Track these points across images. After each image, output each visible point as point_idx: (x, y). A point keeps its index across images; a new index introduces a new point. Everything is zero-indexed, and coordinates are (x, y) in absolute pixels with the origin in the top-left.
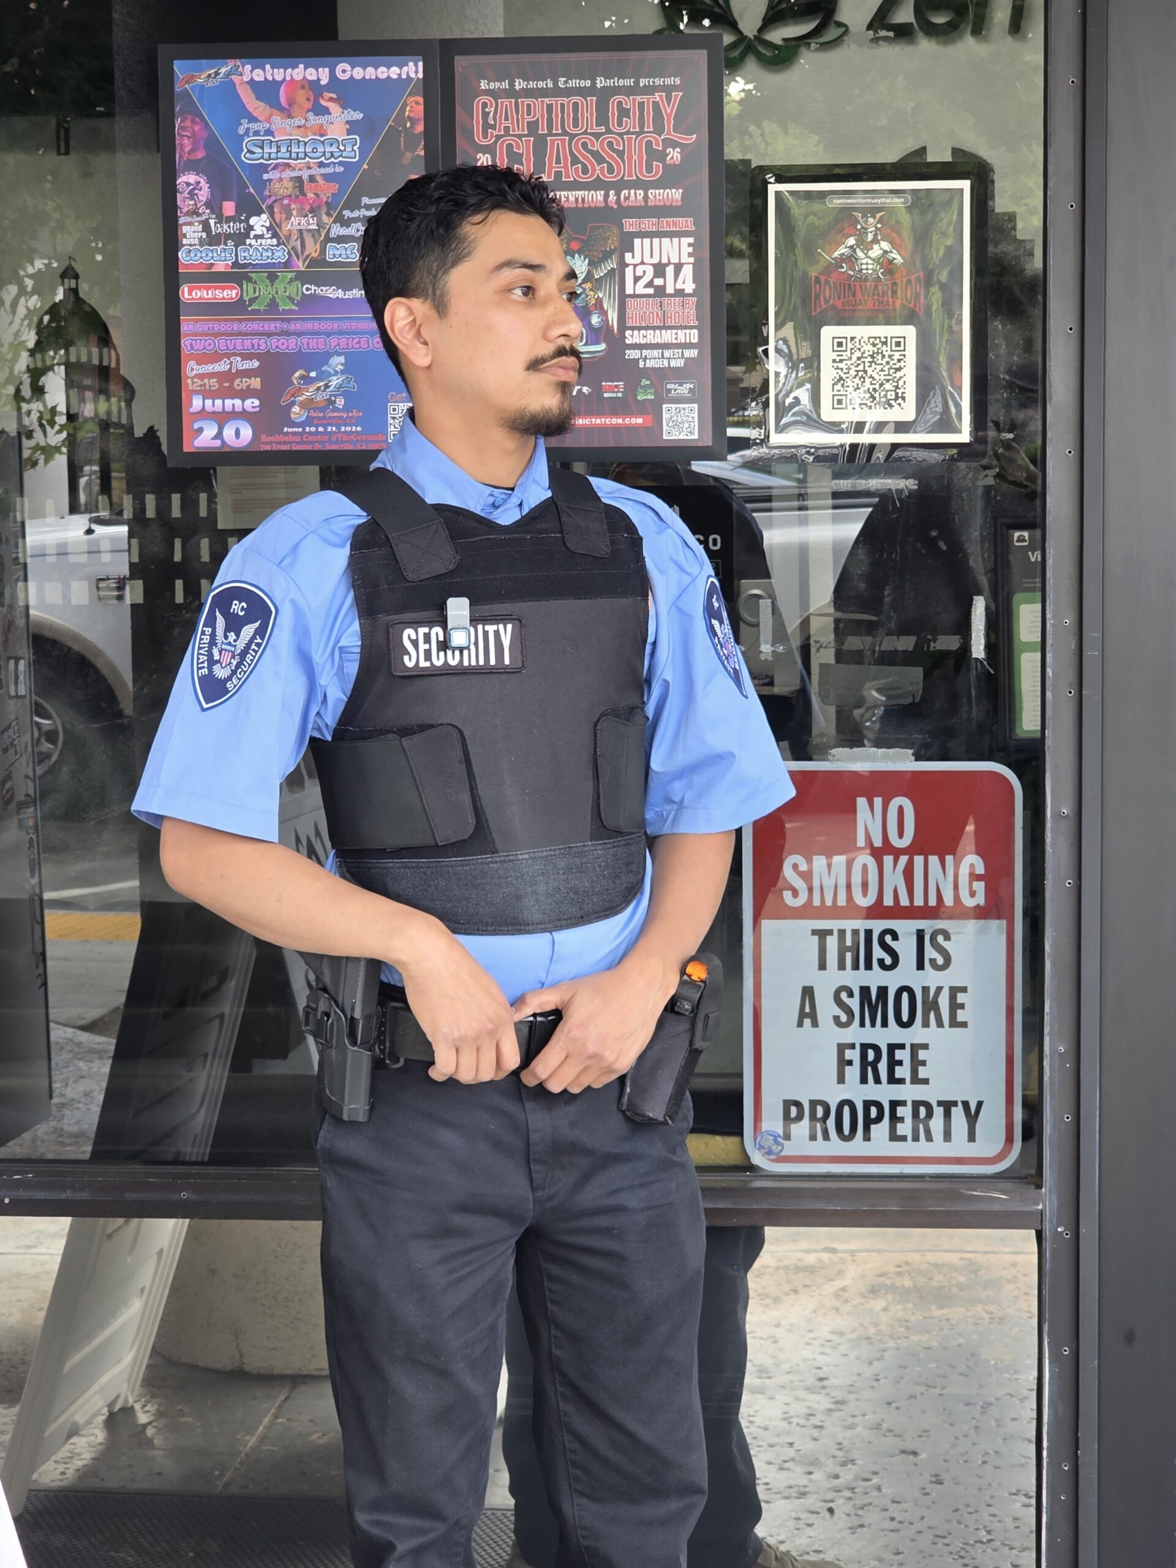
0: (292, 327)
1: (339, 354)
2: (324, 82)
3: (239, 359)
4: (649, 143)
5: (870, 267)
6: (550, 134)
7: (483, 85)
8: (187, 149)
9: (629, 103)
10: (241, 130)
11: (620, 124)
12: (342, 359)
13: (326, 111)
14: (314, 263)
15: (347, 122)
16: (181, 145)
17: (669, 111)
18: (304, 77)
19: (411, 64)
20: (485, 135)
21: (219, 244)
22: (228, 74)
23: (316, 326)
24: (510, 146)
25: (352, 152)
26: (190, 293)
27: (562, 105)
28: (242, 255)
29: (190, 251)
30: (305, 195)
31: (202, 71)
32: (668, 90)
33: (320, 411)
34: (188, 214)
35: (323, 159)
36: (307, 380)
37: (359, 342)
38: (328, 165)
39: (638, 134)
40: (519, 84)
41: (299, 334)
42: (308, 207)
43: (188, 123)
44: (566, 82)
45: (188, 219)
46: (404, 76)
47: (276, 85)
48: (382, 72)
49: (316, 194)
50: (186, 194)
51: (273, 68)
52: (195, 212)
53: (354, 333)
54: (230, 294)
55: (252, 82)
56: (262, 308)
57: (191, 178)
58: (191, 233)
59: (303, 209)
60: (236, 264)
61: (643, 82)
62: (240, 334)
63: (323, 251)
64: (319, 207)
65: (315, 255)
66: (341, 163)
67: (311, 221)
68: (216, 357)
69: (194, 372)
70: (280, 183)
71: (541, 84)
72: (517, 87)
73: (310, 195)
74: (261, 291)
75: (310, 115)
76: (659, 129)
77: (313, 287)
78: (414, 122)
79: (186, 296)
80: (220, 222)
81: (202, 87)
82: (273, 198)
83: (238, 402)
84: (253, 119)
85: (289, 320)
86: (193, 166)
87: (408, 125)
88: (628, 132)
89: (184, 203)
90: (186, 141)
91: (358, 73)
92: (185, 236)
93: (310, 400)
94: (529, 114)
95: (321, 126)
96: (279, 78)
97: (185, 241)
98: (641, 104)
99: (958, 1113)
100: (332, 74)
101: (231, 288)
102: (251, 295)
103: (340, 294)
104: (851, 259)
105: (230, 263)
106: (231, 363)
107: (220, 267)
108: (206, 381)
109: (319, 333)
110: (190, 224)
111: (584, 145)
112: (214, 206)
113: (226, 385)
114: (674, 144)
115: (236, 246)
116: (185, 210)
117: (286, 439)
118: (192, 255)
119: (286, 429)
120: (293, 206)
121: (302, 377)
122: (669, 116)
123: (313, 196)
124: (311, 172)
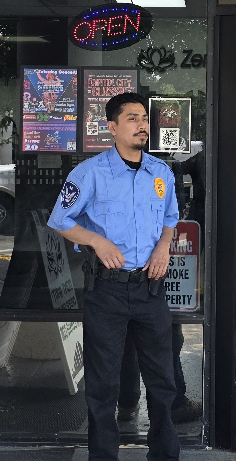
0: (47, 125)
1: (57, 131)
2: (56, 74)
3: (35, 131)
4: (125, 89)
5: (170, 116)
6: (104, 86)
7: (90, 76)
8: (26, 87)
9: (121, 80)
10: (38, 83)
11: (119, 85)
12: (58, 132)
13: (56, 80)
14: (53, 112)
15: (61, 83)
16: (25, 86)
17: (129, 82)
18: (52, 73)
19: (75, 71)
20: (90, 86)
21: (32, 107)
22: (35, 72)
23: (53, 125)
24: (95, 89)
25: (62, 89)
26: (25, 117)
27: (107, 80)
28: (37, 110)
29: (26, 108)
30: (51, 97)
31: (30, 71)
32: (129, 78)
33: (53, 143)
34: (25, 101)
35: (55, 90)
36: (50, 136)
37: (62, 129)
38: (56, 91)
39: (122, 87)
40: (98, 76)
41: (49, 127)
42: (52, 100)
43: (26, 82)
44: (107, 76)
45: (26, 102)
46: (73, 73)
47: (46, 74)
48: (69, 72)
49: (54, 97)
50: (25, 96)
51: (45, 71)
52: (27, 100)
53: (61, 127)
54: (34, 118)
55: (41, 74)
56: (41, 121)
57: (27, 93)
58: (26, 105)
59: (50, 100)
60: (36, 111)
61: (124, 76)
62: (36, 126)
63: (55, 109)
64: (54, 100)
65: (53, 110)
66: (59, 91)
67: (52, 103)
68: (31, 131)
69: (26, 134)
70: (46, 95)
71: (102, 76)
72: (97, 77)
73: (52, 97)
74: (41, 117)
75: (53, 81)
76: (127, 86)
77: (52, 117)
78: (75, 83)
79: (25, 118)
80: (33, 103)
81: (30, 74)
82: (44, 98)
83: (35, 141)
84: (41, 81)
85: (47, 124)
86: (27, 91)
87: (74, 83)
88: (120, 86)
89: (25, 98)
90: (26, 85)
91: (63, 72)
92: (25, 105)
93: (51, 141)
94: (99, 82)
95: (55, 83)
96: (46, 73)
97: (25, 106)
98: (123, 81)
99: (186, 298)
100: (58, 72)
101: (34, 117)
102: (39, 118)
103: (58, 118)
104: (166, 114)
105: (34, 111)
106: (34, 132)
107: (32, 112)
108: (28, 136)
109: (53, 126)
110: (26, 103)
111: (111, 89)
112: (31, 99)
113: (32, 137)
114: (130, 89)
115: (36, 108)
116: (25, 100)
117: (45, 149)
118: (26, 109)
119: (45, 147)
120: (48, 100)
121: (49, 136)
122: (129, 83)
123: (53, 98)
124: (53, 93)
